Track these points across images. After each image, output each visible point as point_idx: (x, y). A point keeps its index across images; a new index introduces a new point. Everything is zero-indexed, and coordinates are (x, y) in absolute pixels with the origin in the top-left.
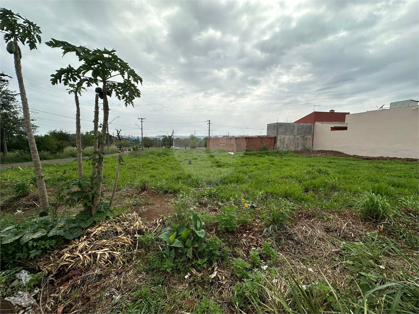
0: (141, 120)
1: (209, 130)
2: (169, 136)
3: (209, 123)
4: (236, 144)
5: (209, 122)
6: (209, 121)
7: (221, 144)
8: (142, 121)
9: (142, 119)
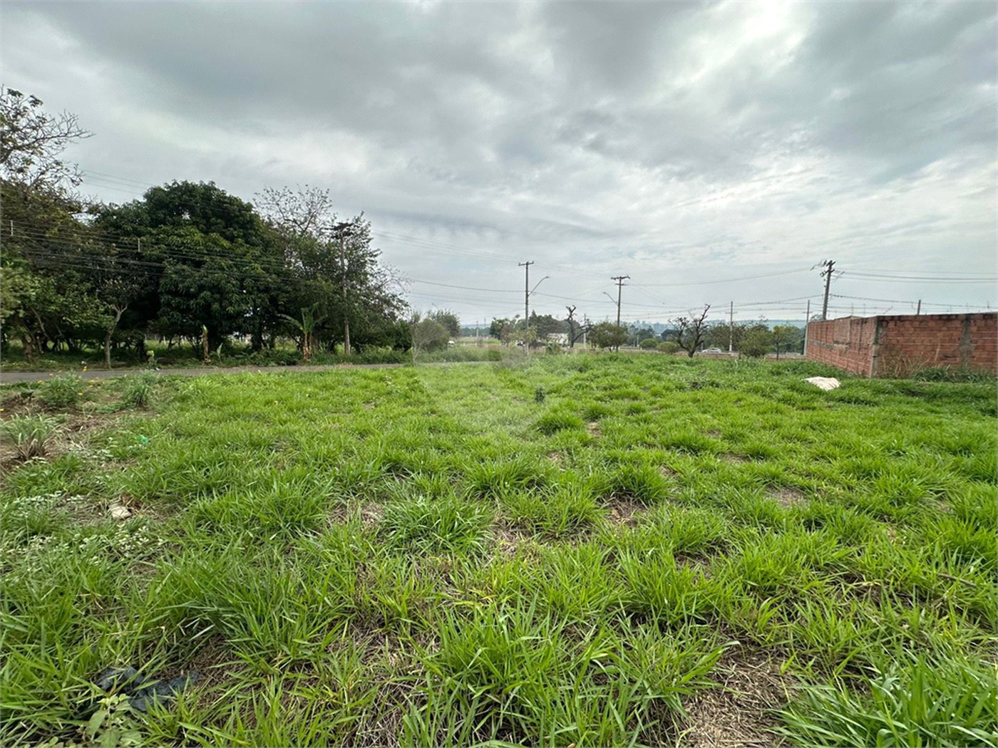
0: (618, 281)
1: (827, 293)
2: (695, 321)
3: (830, 272)
4: (876, 342)
5: (827, 268)
6: (831, 264)
7: (837, 342)
8: (620, 285)
9: (621, 278)
